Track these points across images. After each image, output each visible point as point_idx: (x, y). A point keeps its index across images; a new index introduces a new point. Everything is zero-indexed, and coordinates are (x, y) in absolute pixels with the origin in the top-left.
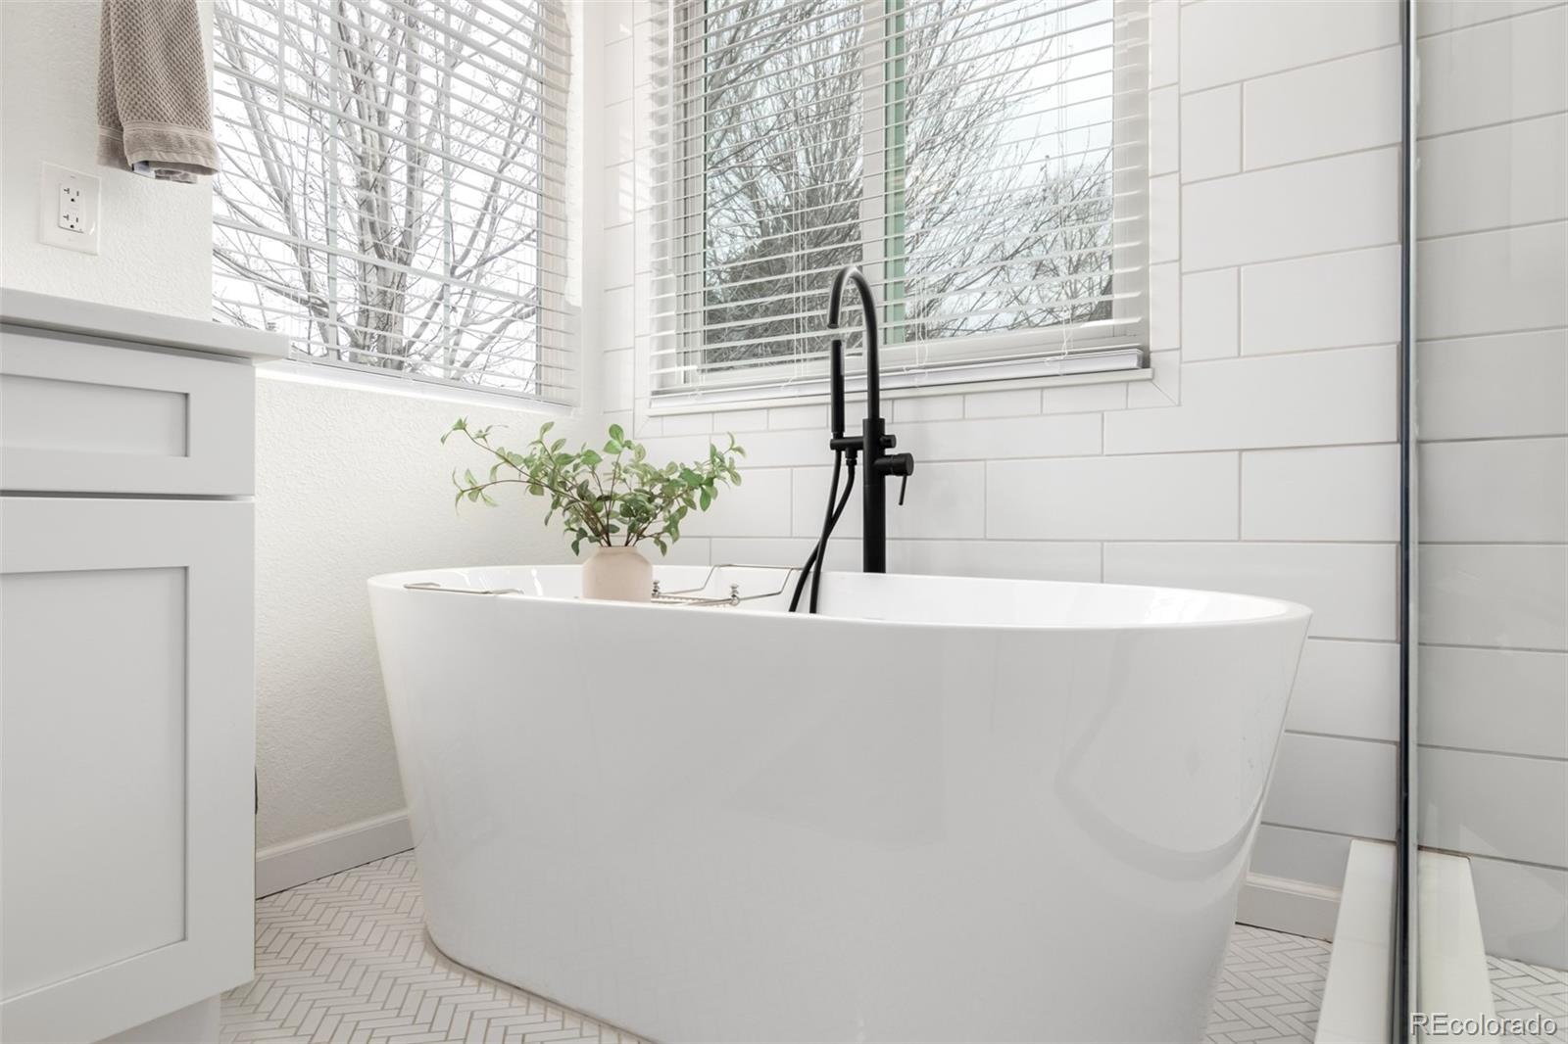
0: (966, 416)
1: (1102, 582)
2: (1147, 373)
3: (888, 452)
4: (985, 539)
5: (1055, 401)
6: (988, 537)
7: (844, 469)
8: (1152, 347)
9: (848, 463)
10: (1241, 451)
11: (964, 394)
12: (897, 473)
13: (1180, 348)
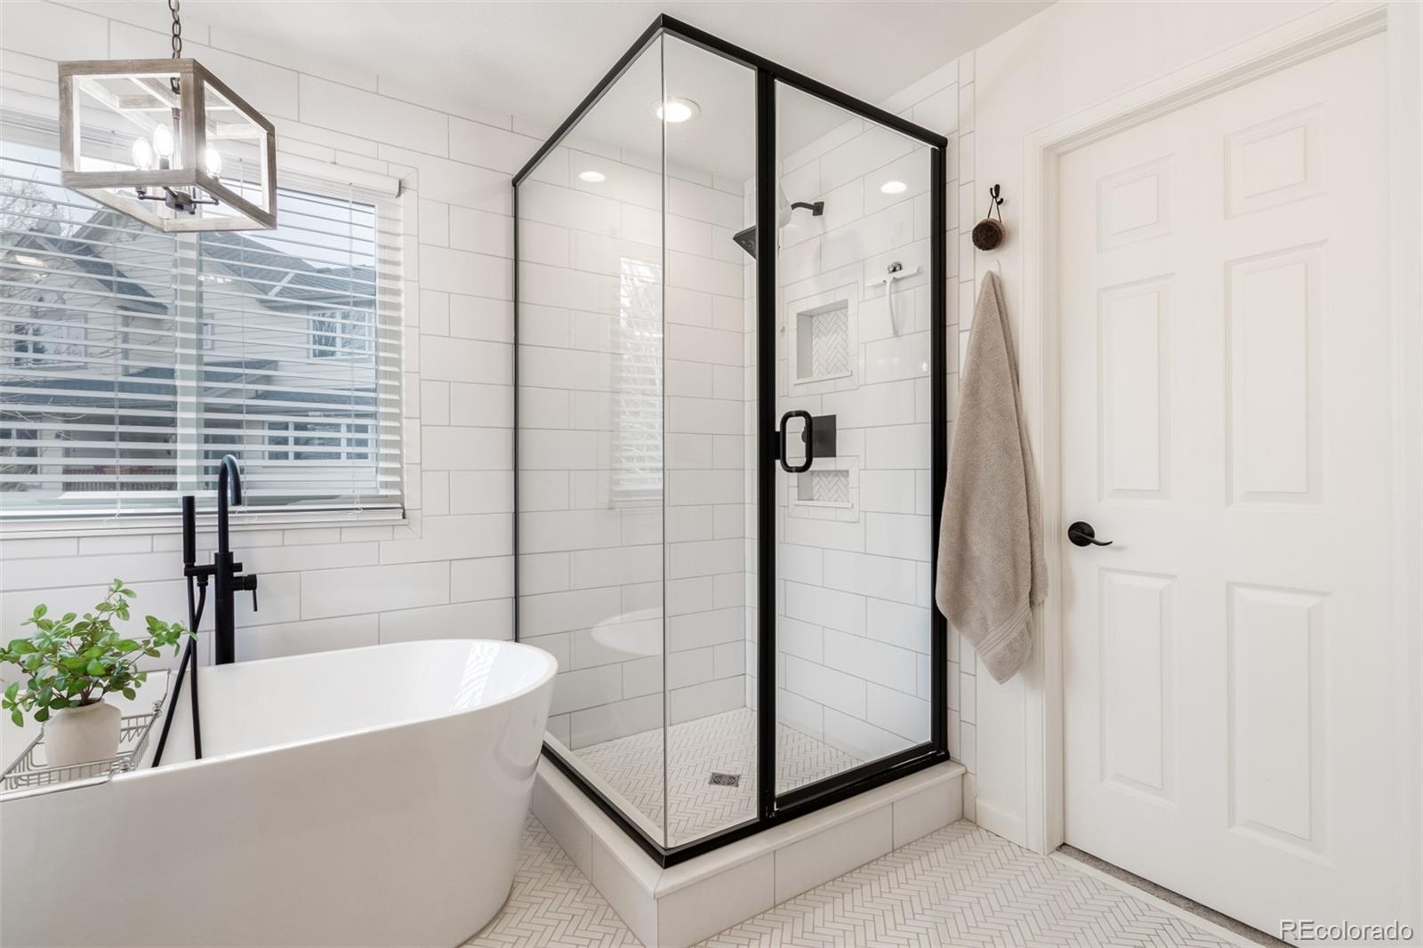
0: (285, 543)
1: (379, 644)
2: (405, 521)
3: (236, 574)
4: (301, 621)
5: (349, 535)
6: (303, 619)
7: (197, 590)
8: (406, 507)
9: (198, 585)
10: (451, 560)
11: (283, 530)
12: (247, 589)
13: (421, 509)
